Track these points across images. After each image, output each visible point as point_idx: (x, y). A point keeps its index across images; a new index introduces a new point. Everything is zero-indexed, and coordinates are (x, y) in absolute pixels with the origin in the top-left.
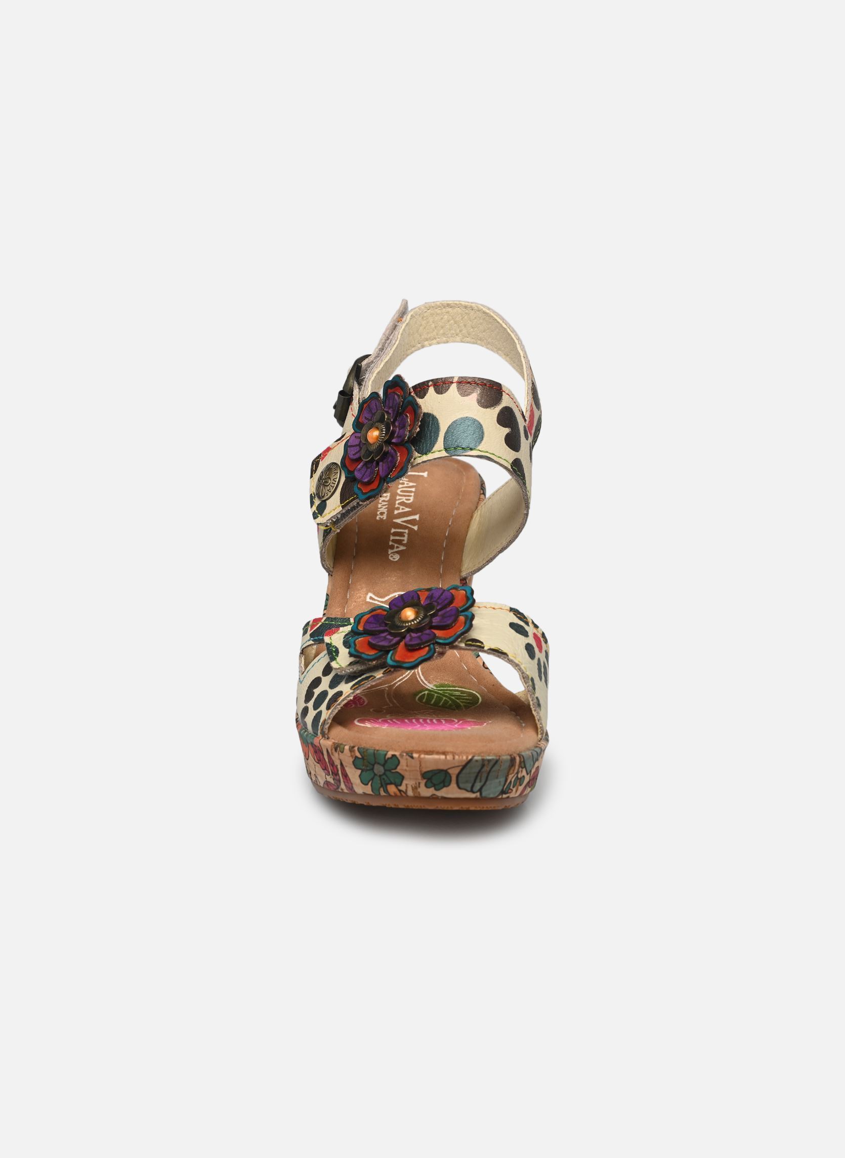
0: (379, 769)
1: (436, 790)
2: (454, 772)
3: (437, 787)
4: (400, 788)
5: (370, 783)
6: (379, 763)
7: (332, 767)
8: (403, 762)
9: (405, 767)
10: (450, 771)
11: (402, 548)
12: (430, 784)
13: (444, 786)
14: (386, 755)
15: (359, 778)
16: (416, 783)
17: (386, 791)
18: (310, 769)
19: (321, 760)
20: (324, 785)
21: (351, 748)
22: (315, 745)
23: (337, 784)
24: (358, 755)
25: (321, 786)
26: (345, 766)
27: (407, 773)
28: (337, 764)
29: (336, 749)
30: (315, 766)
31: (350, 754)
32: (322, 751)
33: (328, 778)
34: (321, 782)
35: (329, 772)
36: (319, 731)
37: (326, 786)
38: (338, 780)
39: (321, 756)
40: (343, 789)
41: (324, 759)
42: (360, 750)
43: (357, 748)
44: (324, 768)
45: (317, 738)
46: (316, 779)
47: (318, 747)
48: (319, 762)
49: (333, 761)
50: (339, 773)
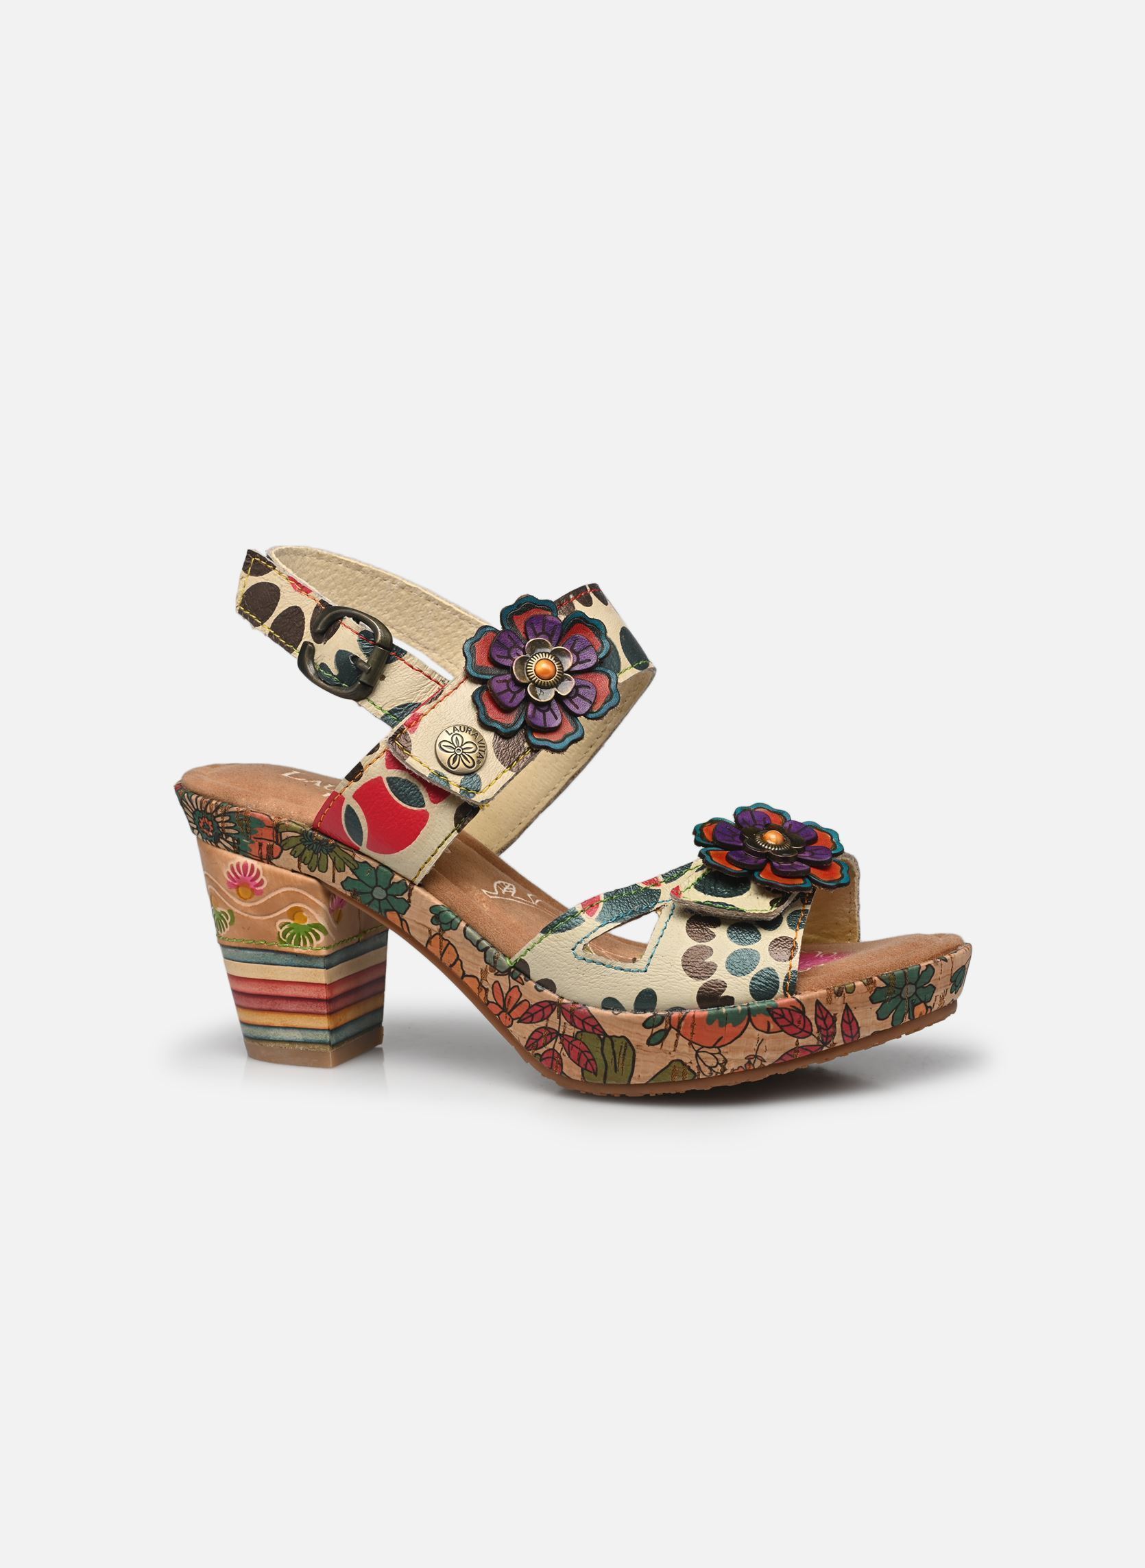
0: (908, 991)
1: (955, 993)
3: (957, 989)
4: (928, 1005)
5: (891, 1016)
6: (909, 983)
7: (821, 1023)
8: (937, 971)
9: (939, 975)
12: (954, 988)
13: (960, 986)
14: (918, 969)
15: (875, 1014)
16: (944, 992)
17: (911, 1016)
18: (727, 1057)
19: (792, 1023)
20: (780, 1058)
21: (865, 981)
22: (781, 1009)
23: (825, 1041)
24: (880, 984)
25: (766, 1064)
26: (852, 1009)
27: (939, 982)
28: (835, 1013)
29: (838, 994)
30: (764, 1041)
31: (865, 989)
32: (801, 1009)
33: (802, 1042)
34: (770, 1057)
35: (812, 1030)
36: (781, 990)
37: (788, 1058)
38: (830, 1034)
39: (797, 1016)
40: (835, 1044)
41: (805, 1017)
42: (883, 977)
43: (876, 978)
44: (798, 1030)
45: (780, 1000)
46: (749, 1063)
47: (790, 1008)
48: (785, 1028)
49: (828, 1012)
50: (837, 1022)
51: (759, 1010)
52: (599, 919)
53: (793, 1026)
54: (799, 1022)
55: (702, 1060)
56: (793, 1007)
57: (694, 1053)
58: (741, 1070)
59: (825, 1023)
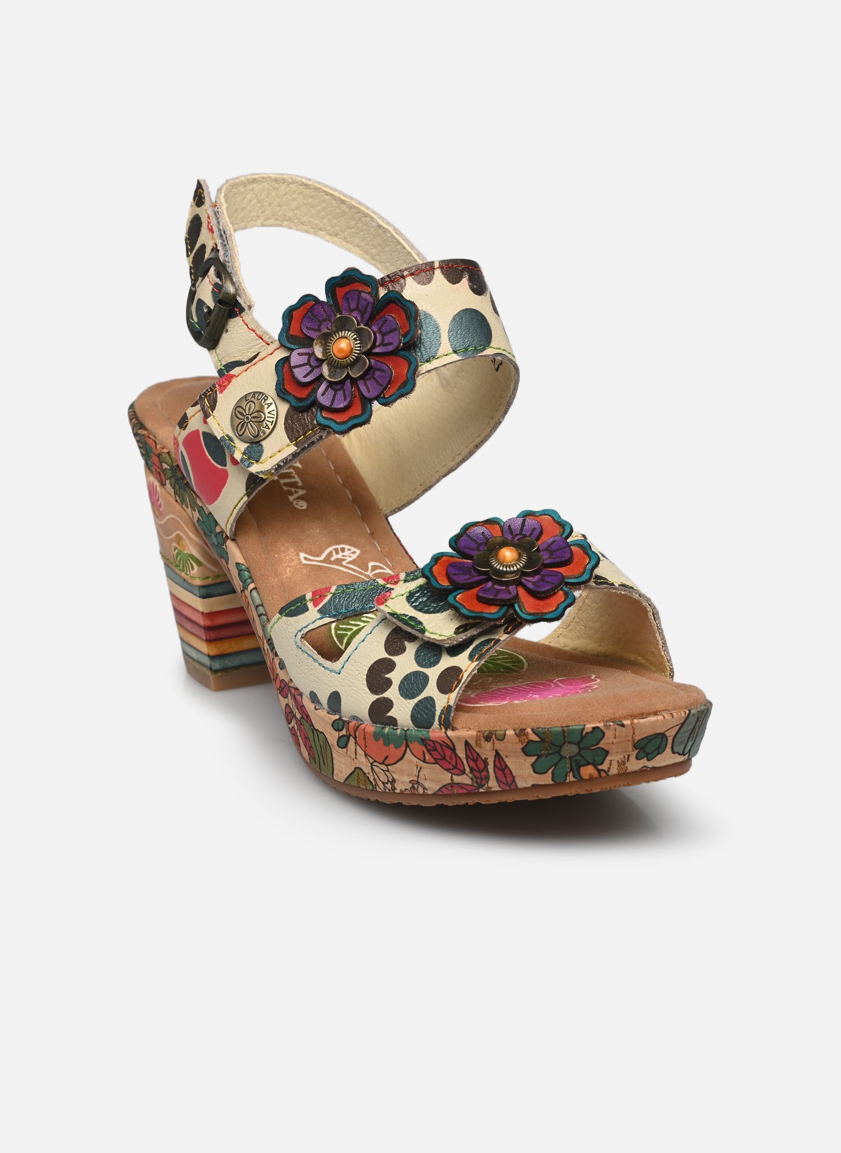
0: (569, 750)
1: (648, 760)
2: (670, 734)
3: (650, 756)
4: (600, 767)
5: (551, 771)
6: (570, 743)
7: (472, 764)
8: (609, 735)
9: (612, 740)
10: (667, 734)
11: (301, 492)
12: (642, 754)
13: (659, 753)
14: (583, 729)
15: (531, 767)
16: (624, 757)
17: (577, 775)
18: (395, 777)
19: (444, 758)
20: (440, 790)
21: (517, 732)
22: (433, 741)
23: (479, 783)
24: (535, 738)
25: (429, 792)
26: (504, 757)
27: (614, 747)
28: (486, 757)
29: (488, 738)
30: (422, 769)
31: (517, 740)
32: (452, 746)
33: (457, 779)
34: (432, 787)
35: (465, 770)
36: (436, 722)
37: (445, 791)
38: (483, 777)
39: (448, 753)
40: (490, 788)
41: (456, 755)
42: (537, 731)
43: (529, 730)
44: (451, 767)
45: (436, 732)
46: (413, 787)
47: (442, 743)
48: (439, 761)
49: (478, 755)
50: (489, 767)
51: (415, 739)
52: (320, 611)
53: (445, 761)
54: (451, 758)
55: (376, 774)
56: (443, 742)
57: (370, 765)
58: (407, 792)
59: (476, 765)
